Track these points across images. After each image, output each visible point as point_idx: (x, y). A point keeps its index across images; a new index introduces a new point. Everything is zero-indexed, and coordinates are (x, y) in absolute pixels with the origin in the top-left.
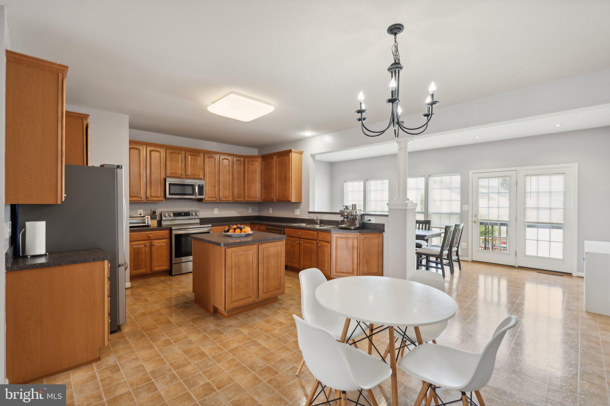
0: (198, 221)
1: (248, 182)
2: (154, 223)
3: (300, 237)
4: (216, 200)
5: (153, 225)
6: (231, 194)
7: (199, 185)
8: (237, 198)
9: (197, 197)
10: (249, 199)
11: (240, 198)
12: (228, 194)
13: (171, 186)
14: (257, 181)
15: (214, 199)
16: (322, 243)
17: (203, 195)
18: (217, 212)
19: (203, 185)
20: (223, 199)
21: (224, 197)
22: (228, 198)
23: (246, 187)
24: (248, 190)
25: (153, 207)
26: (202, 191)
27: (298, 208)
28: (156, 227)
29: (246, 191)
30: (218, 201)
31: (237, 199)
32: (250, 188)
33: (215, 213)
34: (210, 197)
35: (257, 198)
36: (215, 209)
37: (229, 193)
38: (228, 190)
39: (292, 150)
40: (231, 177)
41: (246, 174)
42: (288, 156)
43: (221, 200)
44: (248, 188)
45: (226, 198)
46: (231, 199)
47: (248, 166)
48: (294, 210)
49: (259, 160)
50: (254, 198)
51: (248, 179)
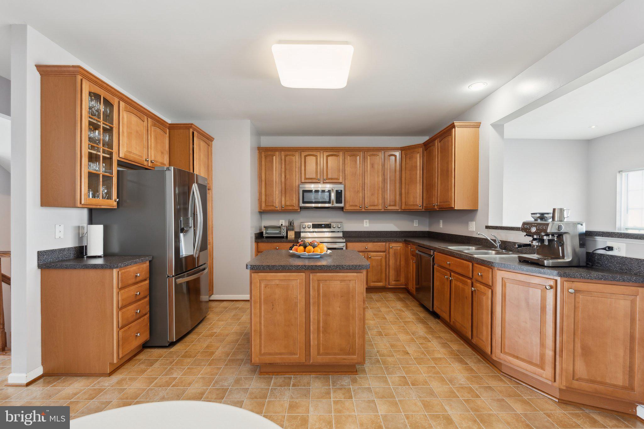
0: (341, 235)
1: (405, 183)
2: (291, 235)
3: (451, 268)
4: (361, 209)
5: (290, 237)
6: (380, 201)
7: (337, 191)
8: (390, 205)
9: (334, 206)
10: (407, 207)
11: (395, 205)
12: (376, 200)
13: (305, 194)
14: (418, 181)
15: (358, 208)
16: (478, 285)
17: (342, 203)
18: (368, 225)
19: (341, 191)
20: (369, 208)
21: (371, 206)
22: (377, 206)
23: (403, 191)
24: (405, 194)
25: (291, 217)
26: (341, 198)
27: (472, 220)
28: (294, 239)
29: (403, 196)
30: (363, 210)
31: (389, 208)
32: (408, 193)
33: (365, 225)
34: (352, 206)
35: (417, 205)
36: (365, 221)
37: (378, 200)
38: (376, 195)
39: (455, 124)
40: (380, 179)
41: (403, 172)
42: (450, 134)
43: (366, 209)
44: (405, 192)
45: (375, 206)
46: (380, 207)
47: (405, 161)
48: (467, 224)
49: (421, 150)
50: (414, 205)
51: (405, 179)
